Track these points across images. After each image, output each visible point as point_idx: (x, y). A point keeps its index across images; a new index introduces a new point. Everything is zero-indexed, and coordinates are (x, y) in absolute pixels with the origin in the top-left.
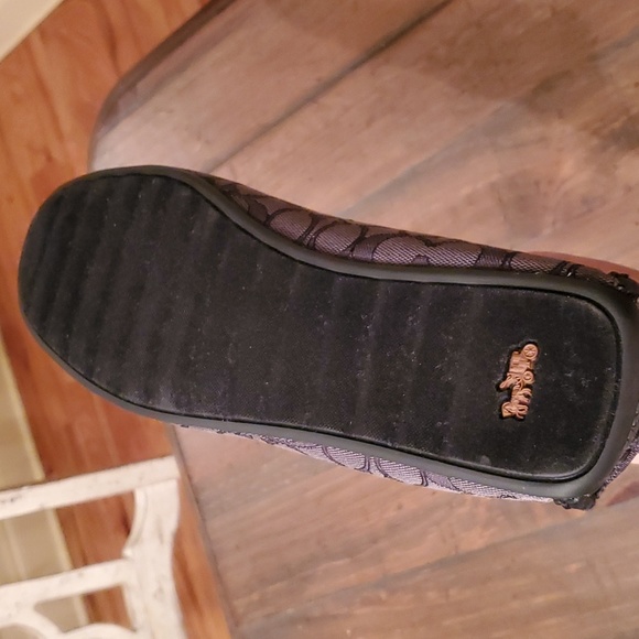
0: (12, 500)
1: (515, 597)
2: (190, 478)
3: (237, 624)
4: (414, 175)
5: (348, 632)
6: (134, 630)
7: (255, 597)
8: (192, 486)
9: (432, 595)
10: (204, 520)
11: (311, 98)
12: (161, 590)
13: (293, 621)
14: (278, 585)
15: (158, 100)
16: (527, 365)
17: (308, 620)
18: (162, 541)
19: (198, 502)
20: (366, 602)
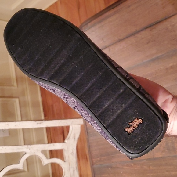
0: (40, 123)
1: (167, 171)
2: (86, 126)
3: (93, 165)
4: (158, 58)
5: (122, 172)
6: (65, 162)
7: (99, 159)
8: (86, 128)
9: (145, 167)
10: (88, 137)
11: (133, 34)
12: (73, 152)
13: (108, 167)
14: (105, 157)
15: (93, 29)
16: (138, 123)
17: (111, 167)
18: (75, 140)
19: (87, 132)
20: (127, 166)
